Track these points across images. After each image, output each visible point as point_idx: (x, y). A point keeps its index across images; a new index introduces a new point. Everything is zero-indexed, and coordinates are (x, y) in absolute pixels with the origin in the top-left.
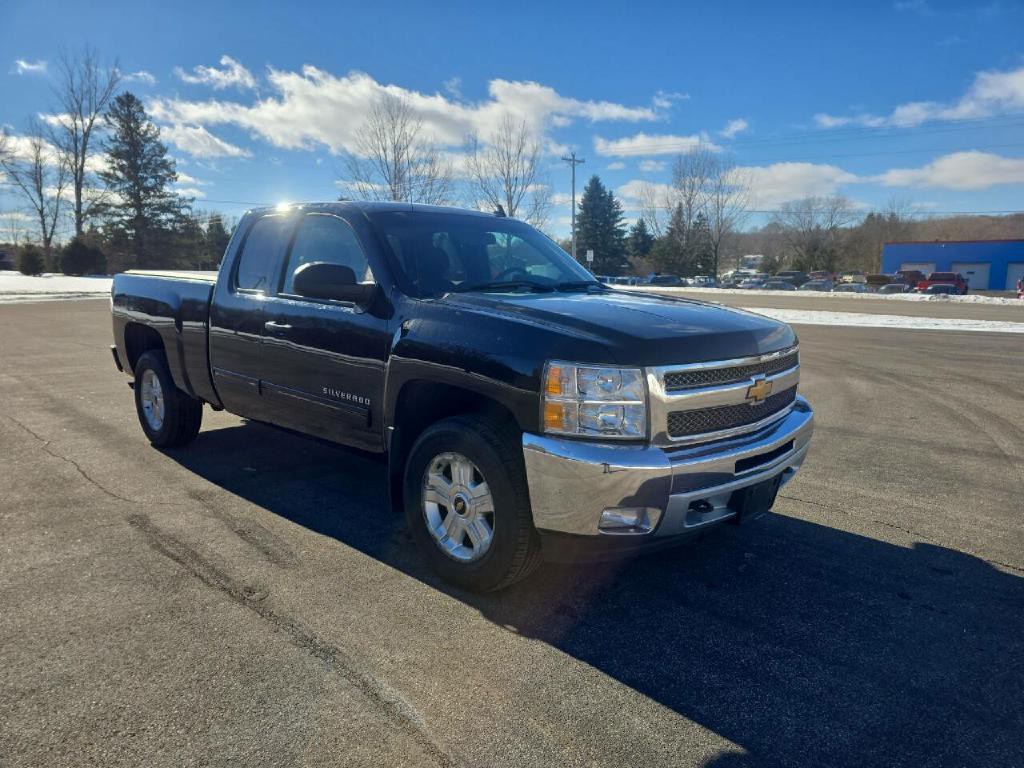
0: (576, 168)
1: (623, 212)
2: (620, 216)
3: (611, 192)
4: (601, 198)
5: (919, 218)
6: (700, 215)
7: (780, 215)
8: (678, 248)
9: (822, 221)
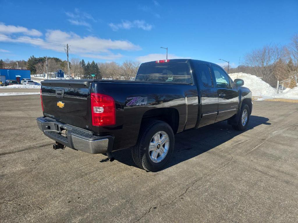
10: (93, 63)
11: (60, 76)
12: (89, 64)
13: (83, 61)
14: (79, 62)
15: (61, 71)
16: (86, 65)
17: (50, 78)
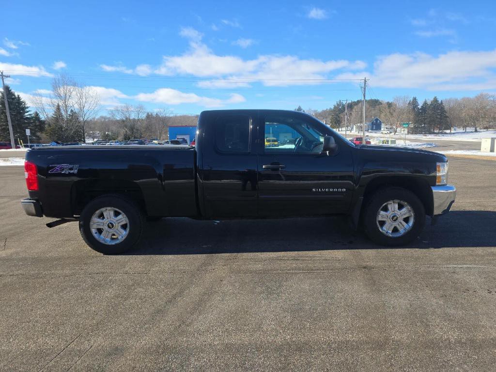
0: (4, 80)
1: (27, 108)
2: (27, 110)
3: (18, 96)
4: (13, 99)
5: (171, 115)
6: (72, 111)
7: (114, 112)
8: (61, 128)
9: (133, 116)
10: (436, 100)
11: (374, 128)
12: (425, 103)
13: (415, 99)
14: (408, 102)
15: (377, 120)
16: (420, 107)
17: (359, 133)
